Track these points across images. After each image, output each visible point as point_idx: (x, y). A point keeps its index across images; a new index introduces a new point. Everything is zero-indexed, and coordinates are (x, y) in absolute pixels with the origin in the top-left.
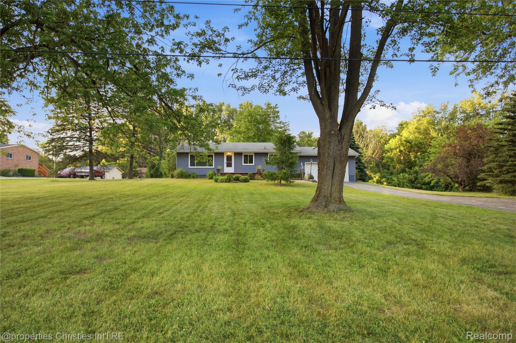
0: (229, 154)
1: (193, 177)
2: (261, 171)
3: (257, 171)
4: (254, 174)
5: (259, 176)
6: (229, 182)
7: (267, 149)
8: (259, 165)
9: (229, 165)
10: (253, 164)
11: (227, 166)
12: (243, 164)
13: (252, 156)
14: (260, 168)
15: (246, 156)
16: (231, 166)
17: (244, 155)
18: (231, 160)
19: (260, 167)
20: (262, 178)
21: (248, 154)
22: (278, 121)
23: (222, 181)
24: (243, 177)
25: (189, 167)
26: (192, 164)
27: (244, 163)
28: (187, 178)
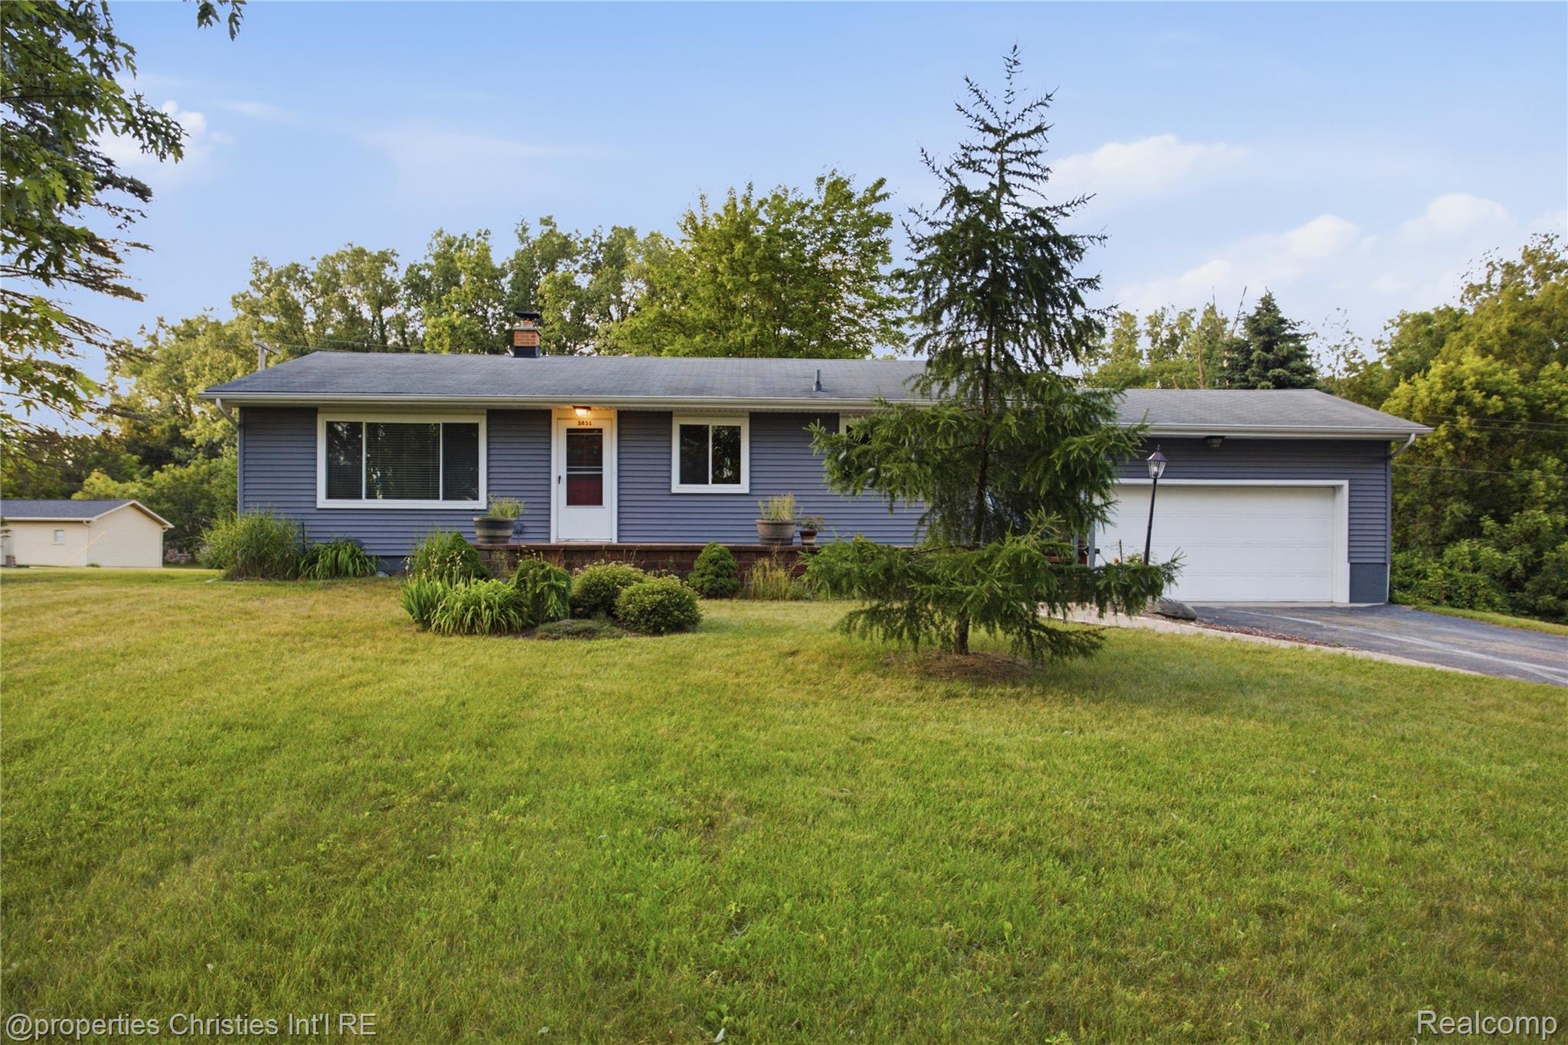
0: (583, 417)
1: (337, 572)
2: (794, 531)
3: (762, 530)
4: (745, 555)
5: (781, 573)
6: (527, 630)
7: (833, 392)
8: (781, 492)
9: (584, 492)
10: (744, 487)
11: (573, 499)
12: (677, 487)
13: (735, 432)
14: (786, 516)
15: (693, 436)
16: (596, 499)
17: (684, 429)
18: (598, 461)
19: (784, 507)
20: (794, 587)
21: (712, 423)
22: (885, 270)
23: (468, 624)
24: (652, 582)
25: (323, 502)
26: (342, 484)
27: (683, 481)
28: (295, 575)
